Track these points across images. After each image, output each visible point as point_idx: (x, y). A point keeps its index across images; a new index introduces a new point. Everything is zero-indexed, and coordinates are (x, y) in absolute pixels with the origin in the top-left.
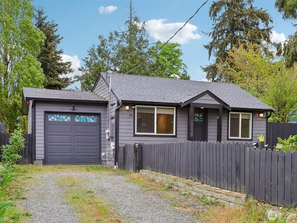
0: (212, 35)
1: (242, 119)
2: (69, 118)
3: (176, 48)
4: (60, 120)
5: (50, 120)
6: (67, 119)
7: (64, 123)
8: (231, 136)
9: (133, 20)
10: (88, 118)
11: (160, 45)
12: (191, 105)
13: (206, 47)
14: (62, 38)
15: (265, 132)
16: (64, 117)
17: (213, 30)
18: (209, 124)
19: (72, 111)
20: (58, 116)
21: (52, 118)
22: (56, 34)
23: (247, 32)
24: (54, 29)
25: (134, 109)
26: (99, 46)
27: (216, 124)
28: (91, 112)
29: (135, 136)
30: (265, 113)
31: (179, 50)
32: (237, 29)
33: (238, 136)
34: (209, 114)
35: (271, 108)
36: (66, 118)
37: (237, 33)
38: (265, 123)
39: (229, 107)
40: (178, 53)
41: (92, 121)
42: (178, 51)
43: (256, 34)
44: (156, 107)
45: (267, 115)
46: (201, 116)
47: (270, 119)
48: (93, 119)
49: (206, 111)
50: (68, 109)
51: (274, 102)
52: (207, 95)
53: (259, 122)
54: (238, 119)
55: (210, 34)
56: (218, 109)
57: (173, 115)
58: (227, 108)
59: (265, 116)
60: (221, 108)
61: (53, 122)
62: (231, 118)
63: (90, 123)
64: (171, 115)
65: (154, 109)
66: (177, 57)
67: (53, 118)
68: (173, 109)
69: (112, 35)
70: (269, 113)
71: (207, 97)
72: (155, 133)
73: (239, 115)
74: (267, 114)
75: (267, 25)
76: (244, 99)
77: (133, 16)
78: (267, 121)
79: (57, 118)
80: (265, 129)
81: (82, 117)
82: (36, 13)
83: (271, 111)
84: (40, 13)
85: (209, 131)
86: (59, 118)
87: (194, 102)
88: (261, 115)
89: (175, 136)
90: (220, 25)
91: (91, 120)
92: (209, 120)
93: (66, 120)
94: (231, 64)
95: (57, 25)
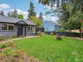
9: (15, 11)
11: (20, 15)
12: (18, 23)
25: (0, 24)
31: (23, 16)
35: (36, 25)
38: (35, 28)
52: (22, 21)
60: (26, 25)
64: (13, 26)
65: (7, 24)
72: (8, 31)
73: (30, 26)
85: (23, 30)
89: (14, 31)
92: (23, 27)
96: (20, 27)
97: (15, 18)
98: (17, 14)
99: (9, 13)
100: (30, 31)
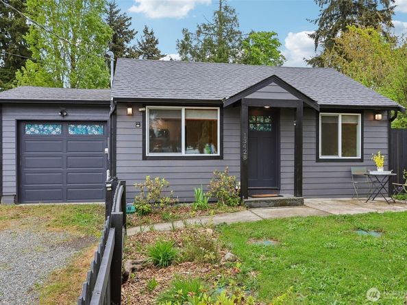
0: (318, 22)
1: (343, 124)
2: (58, 129)
3: (273, 37)
4: (44, 133)
5: (28, 132)
6: (56, 130)
7: (50, 138)
8: (323, 155)
9: (223, 10)
10: (89, 128)
11: (253, 35)
12: (243, 102)
13: (312, 36)
14: (137, 32)
15: (386, 146)
16: (51, 128)
17: (320, 17)
18: (282, 134)
19: (60, 118)
20: (41, 127)
21: (30, 130)
22: (130, 28)
23: (361, 14)
24: (126, 23)
25: (144, 112)
26: (182, 41)
27: (293, 134)
28: (91, 119)
29: (145, 158)
30: (386, 113)
31: (275, 39)
32: (349, 13)
33: (337, 155)
34: (282, 118)
35: (395, 103)
36: (54, 129)
37: (349, 17)
38: (385, 130)
39: (317, 105)
40: (275, 43)
41: (96, 133)
42: (274, 42)
43: (373, 17)
44: (183, 109)
45: (388, 116)
46: (267, 120)
47: (395, 123)
48: (98, 130)
49: (276, 113)
50: (55, 115)
51: (402, 95)
52: (273, 83)
53: (374, 129)
54: (337, 125)
55: (316, 22)
56: (296, 108)
57: (217, 121)
58: (312, 106)
59: (386, 118)
60: (300, 107)
61: (33, 137)
62: (322, 124)
63: (93, 135)
64: (213, 120)
65: (180, 111)
66: (274, 48)
67: (32, 129)
68: (217, 110)
69: (200, 28)
70: (393, 112)
71: (273, 87)
72: (183, 154)
73: (337, 118)
74: (389, 114)
75: (387, 5)
76: (348, 91)
77: (223, 5)
78: (389, 126)
79: (39, 130)
80: (386, 140)
81: (79, 127)
82: (108, 7)
83: (397, 109)
84: (112, 6)
85: (282, 146)
86: (43, 130)
87: (248, 97)
88: (379, 117)
89: (221, 158)
90: (328, 10)
91: (95, 131)
92: (282, 128)
93: (54, 133)
94: (341, 53)
95: (131, 18)
96: (262, 124)
97: (226, 61)
98: (232, 33)
99: (187, 39)
100: (340, 156)
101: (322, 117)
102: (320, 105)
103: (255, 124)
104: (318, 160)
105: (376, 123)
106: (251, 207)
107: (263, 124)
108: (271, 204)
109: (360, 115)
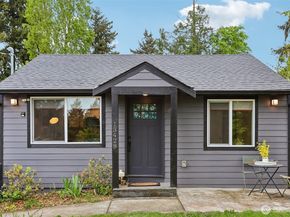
1: (234, 111)
8: (211, 143)
9: (196, 10)
11: (222, 30)
12: (112, 91)
13: (282, 28)
15: (285, 134)
24: (108, 27)
25: (28, 103)
26: (159, 40)
29: (29, 146)
30: (286, 98)
31: (242, 32)
33: (228, 143)
39: (193, 91)
40: (242, 36)
44: (65, 98)
45: (287, 101)
46: (153, 108)
52: (145, 71)
53: (271, 116)
54: (227, 112)
57: (99, 109)
58: (188, 92)
59: (284, 103)
62: (211, 111)
65: (63, 101)
68: (99, 99)
69: (177, 27)
71: (145, 74)
72: (66, 142)
73: (228, 104)
74: (288, 99)
77: (196, 6)
78: (289, 113)
84: (97, 13)
87: (118, 86)
88: (275, 102)
89: (102, 146)
95: (112, 22)
96: (144, 112)
98: (205, 30)
99: (163, 37)
100: (231, 145)
101: (211, 104)
102: (197, 92)
103: (140, 112)
104: (206, 148)
105: (272, 109)
106: (119, 196)
107: (148, 112)
108: (141, 194)
109: (254, 101)
